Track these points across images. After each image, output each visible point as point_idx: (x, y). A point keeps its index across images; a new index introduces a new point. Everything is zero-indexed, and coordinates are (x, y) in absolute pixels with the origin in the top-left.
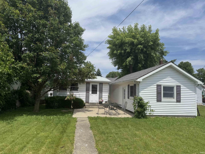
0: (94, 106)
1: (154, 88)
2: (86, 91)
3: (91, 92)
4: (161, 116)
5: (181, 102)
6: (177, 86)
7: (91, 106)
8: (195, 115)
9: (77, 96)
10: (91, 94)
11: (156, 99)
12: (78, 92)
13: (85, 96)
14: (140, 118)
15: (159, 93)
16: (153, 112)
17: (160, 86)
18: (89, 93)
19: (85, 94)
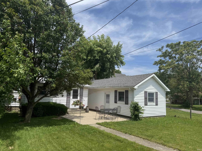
0: (76, 111)
1: (142, 94)
2: (67, 96)
3: (71, 97)
4: (147, 117)
5: (158, 105)
6: (156, 92)
7: (74, 112)
8: (165, 115)
9: (57, 101)
10: (72, 99)
11: (144, 104)
12: (59, 98)
13: (66, 101)
14: (137, 120)
15: (146, 98)
16: (142, 115)
17: (147, 92)
18: (70, 97)
19: (66, 99)
